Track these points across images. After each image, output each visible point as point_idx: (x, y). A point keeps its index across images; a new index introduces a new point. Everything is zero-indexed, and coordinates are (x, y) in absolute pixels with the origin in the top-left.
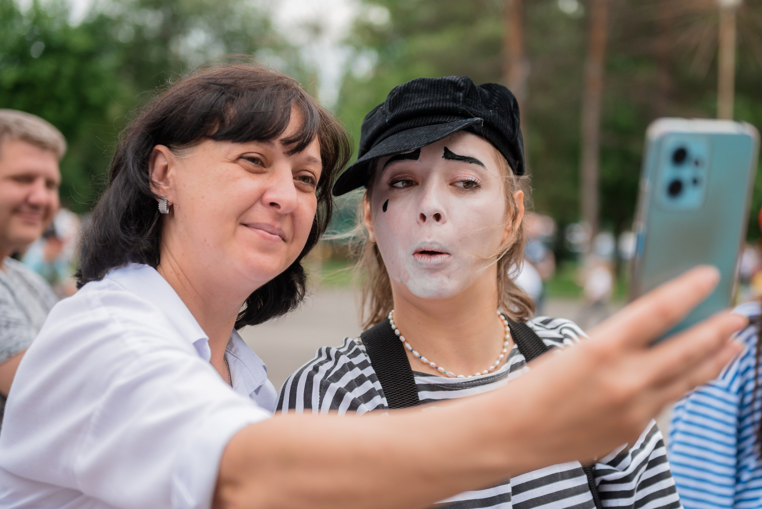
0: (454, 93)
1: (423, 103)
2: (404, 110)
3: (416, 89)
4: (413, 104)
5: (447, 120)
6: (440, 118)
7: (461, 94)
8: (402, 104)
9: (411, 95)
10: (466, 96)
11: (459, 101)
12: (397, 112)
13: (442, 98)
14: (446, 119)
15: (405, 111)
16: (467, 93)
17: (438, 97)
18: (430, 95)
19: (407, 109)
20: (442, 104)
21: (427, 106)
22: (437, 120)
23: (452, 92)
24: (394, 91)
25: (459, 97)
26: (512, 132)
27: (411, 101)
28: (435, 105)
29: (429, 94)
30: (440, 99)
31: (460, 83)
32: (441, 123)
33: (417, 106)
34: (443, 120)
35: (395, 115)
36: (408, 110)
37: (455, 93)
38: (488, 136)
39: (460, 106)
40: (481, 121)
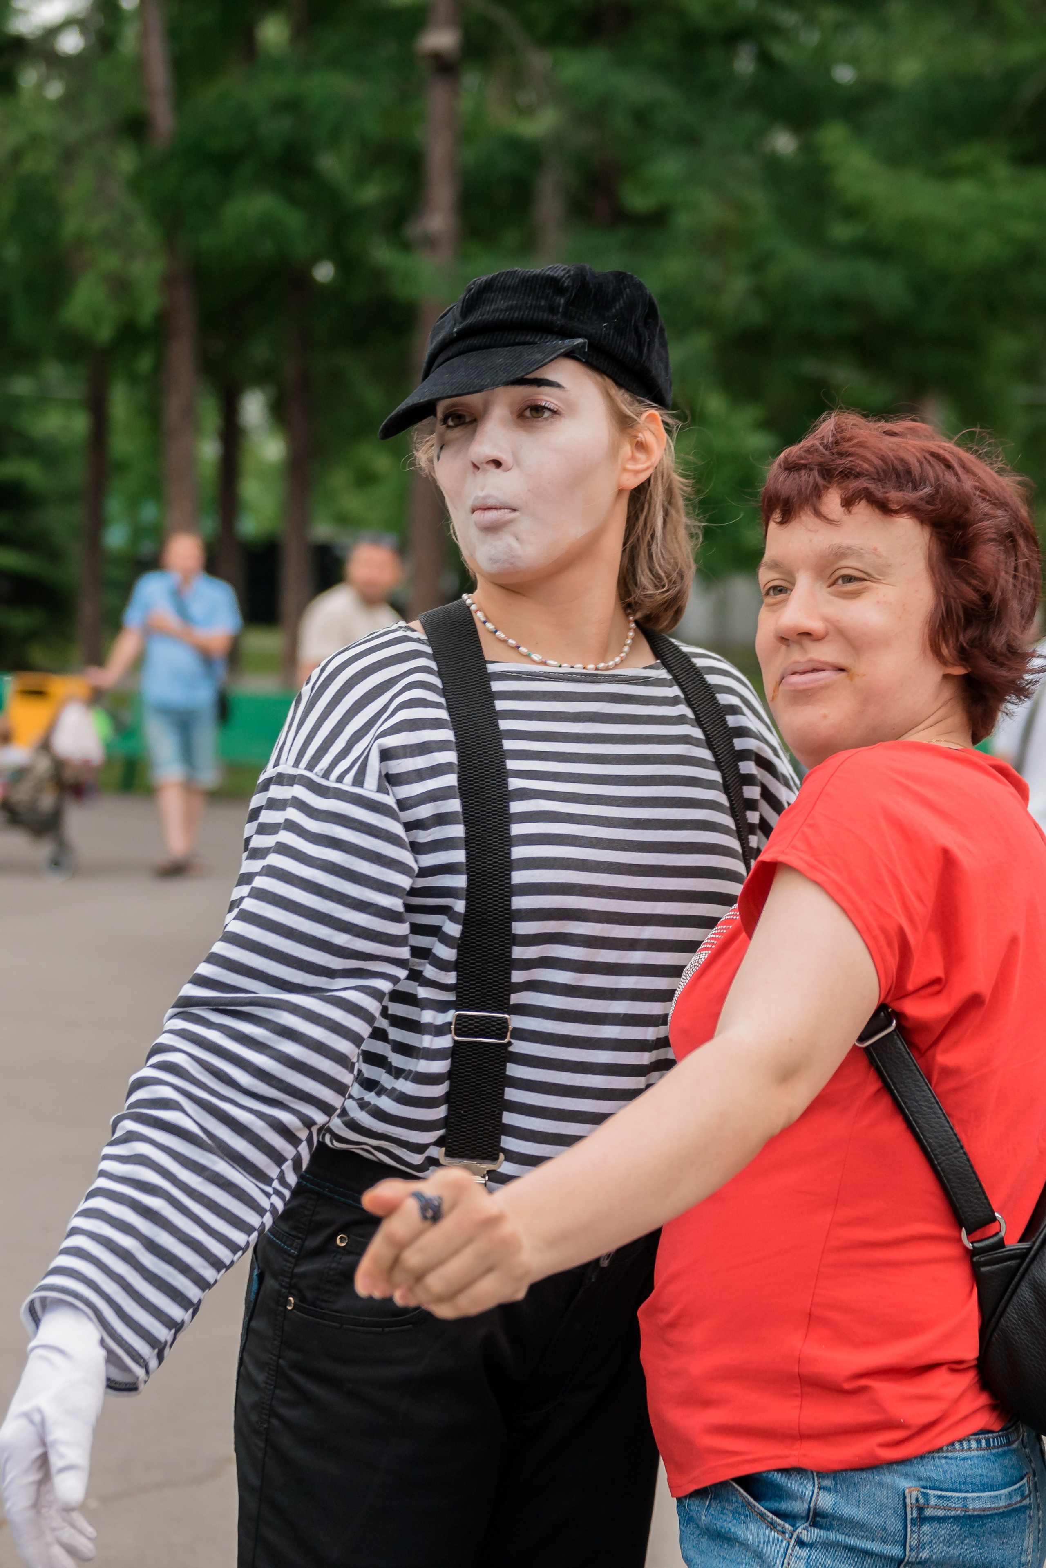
0: (552, 297)
1: (506, 310)
2: (480, 318)
3: (501, 286)
4: (493, 311)
5: (536, 340)
6: (527, 335)
7: (562, 301)
8: (479, 308)
9: (493, 294)
10: (569, 303)
11: (558, 312)
12: (470, 320)
13: (534, 303)
14: (536, 337)
15: (480, 320)
16: (572, 298)
17: (529, 302)
18: (519, 297)
19: (485, 317)
20: (533, 314)
21: (511, 316)
22: (523, 338)
23: (550, 295)
24: (472, 286)
25: (559, 306)
26: (636, 355)
27: (491, 305)
28: (523, 315)
29: (517, 295)
30: (531, 305)
31: (564, 282)
32: (528, 343)
33: (498, 314)
34: (531, 340)
35: (466, 324)
36: (485, 319)
37: (555, 297)
38: (595, 363)
39: (557, 319)
40: (585, 343)
